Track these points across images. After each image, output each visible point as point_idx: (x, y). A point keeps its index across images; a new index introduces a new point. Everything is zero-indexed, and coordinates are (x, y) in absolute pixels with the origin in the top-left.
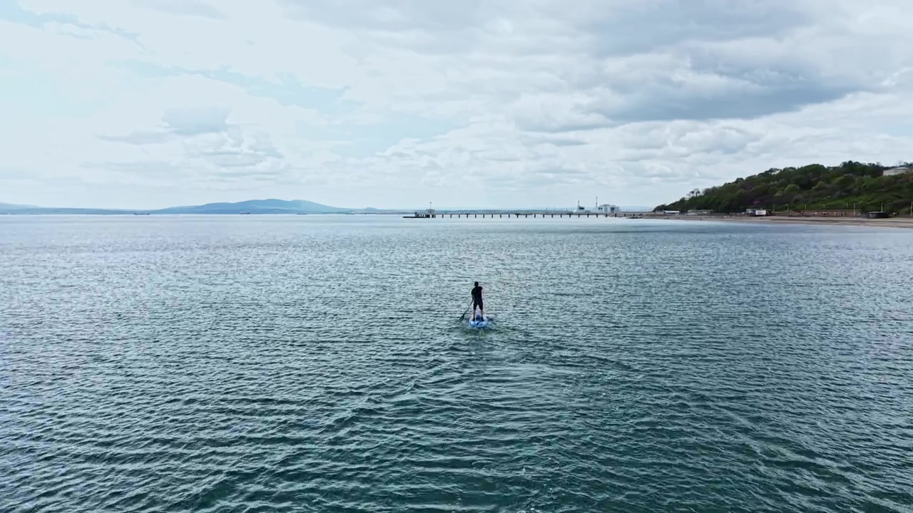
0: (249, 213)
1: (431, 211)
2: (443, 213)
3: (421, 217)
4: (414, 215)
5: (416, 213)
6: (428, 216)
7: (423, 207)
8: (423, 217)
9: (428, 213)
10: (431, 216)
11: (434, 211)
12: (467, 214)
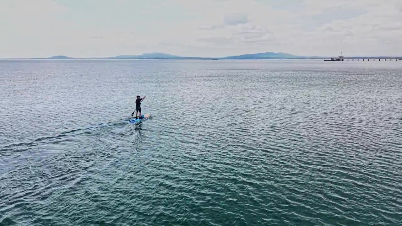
0: (257, 59)
1: (341, 57)
2: (348, 59)
3: (335, 61)
4: (331, 60)
5: (332, 58)
6: (339, 60)
7: (336, 56)
8: (336, 61)
9: (340, 58)
10: (341, 60)
11: (343, 57)
12: (363, 59)
